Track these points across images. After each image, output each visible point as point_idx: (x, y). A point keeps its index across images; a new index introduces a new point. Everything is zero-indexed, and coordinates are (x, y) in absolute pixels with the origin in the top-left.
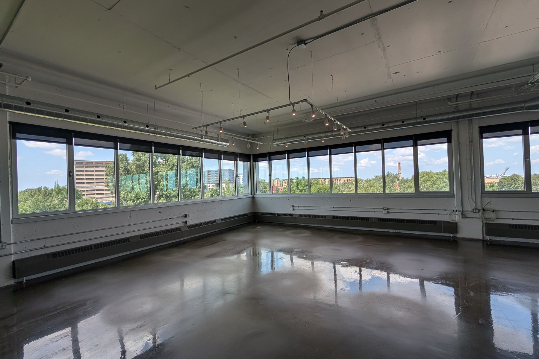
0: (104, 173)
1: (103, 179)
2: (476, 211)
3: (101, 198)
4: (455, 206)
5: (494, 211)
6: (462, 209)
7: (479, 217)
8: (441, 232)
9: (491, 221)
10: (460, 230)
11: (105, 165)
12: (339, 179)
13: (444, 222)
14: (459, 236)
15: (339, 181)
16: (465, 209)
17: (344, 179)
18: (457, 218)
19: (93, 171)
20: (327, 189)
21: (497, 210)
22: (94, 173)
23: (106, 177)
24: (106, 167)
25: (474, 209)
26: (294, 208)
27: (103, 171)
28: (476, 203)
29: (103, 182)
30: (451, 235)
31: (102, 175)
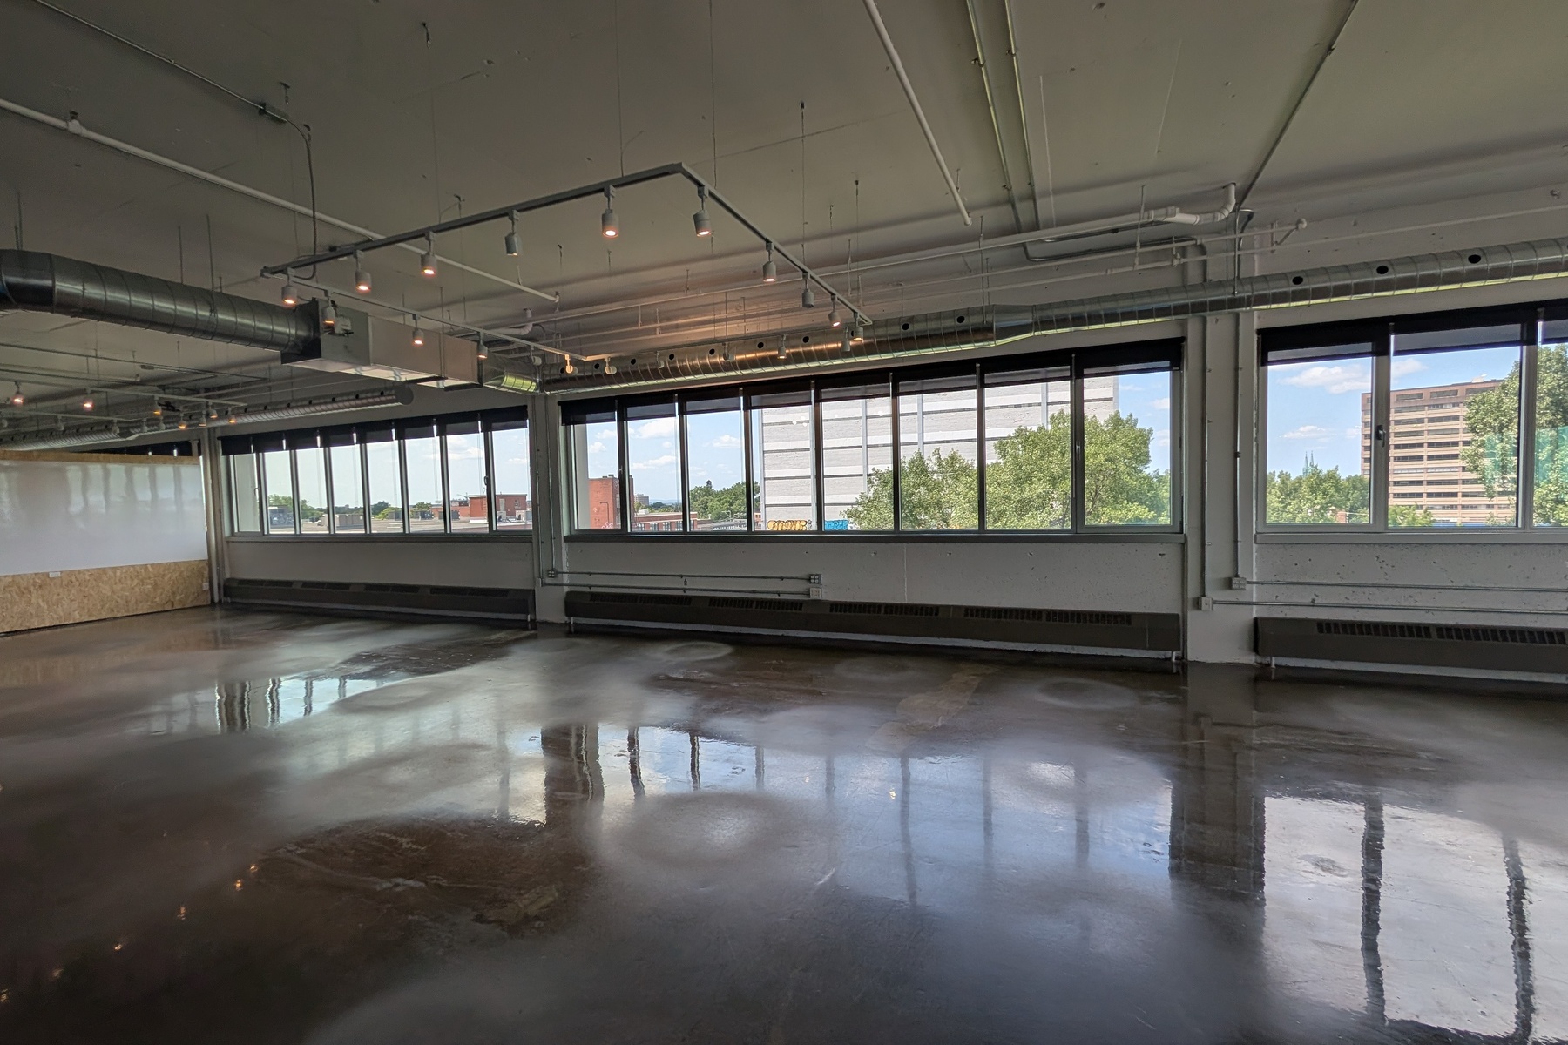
0: (1462, 424)
1: (1455, 444)
3: (1444, 507)
11: (1465, 397)
19: (1421, 421)
22: (1425, 427)
23: (1469, 437)
24: (1469, 405)
27: (1456, 418)
29: (1455, 456)
31: (1455, 431)
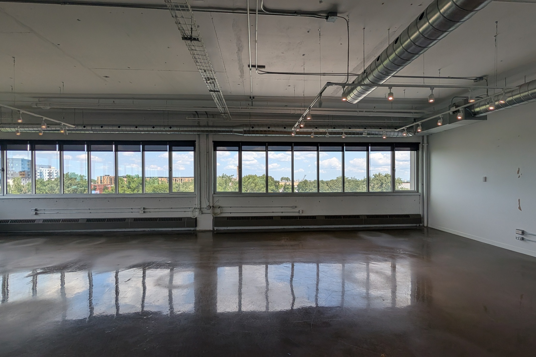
2: (208, 208)
4: (195, 204)
5: (219, 207)
6: (200, 206)
7: (210, 212)
8: (185, 227)
9: (218, 215)
10: (199, 223)
12: (183, 179)
13: (187, 218)
14: (198, 229)
15: (184, 180)
16: (202, 207)
17: (188, 179)
18: (197, 214)
20: (164, 189)
21: (221, 206)
25: (207, 206)
26: (38, 212)
28: (209, 201)
30: (192, 229)
